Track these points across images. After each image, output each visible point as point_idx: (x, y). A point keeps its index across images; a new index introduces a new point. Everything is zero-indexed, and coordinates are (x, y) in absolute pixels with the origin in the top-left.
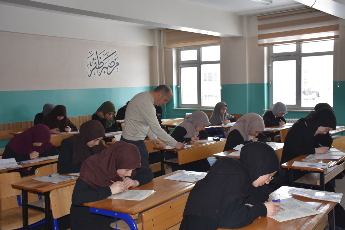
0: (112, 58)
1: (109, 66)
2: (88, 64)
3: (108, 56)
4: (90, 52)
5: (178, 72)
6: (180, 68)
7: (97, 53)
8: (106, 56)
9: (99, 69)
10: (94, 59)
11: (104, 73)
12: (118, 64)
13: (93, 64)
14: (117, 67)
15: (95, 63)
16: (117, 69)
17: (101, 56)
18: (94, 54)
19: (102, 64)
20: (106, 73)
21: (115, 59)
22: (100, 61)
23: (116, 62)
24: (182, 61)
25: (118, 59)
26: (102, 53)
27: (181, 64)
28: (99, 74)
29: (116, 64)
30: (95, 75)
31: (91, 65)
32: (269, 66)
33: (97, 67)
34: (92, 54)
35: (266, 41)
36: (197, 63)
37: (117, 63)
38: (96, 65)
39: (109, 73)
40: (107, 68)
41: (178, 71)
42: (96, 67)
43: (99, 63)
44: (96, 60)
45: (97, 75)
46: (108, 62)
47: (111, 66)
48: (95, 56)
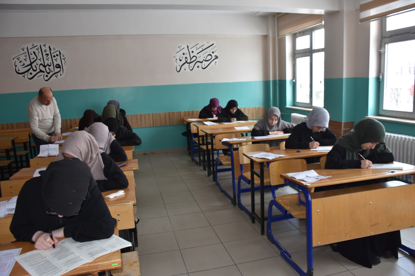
0: (208, 52)
1: (204, 60)
2: (177, 59)
3: (203, 49)
4: (179, 47)
5: (293, 64)
6: (296, 58)
7: (188, 47)
8: (200, 50)
9: (190, 64)
10: (184, 54)
11: (197, 68)
12: (217, 57)
13: (182, 59)
14: (216, 60)
15: (186, 58)
16: (216, 62)
17: (194, 49)
18: (184, 48)
19: (194, 58)
20: (200, 67)
21: (213, 52)
22: (192, 55)
23: (213, 55)
24: (298, 50)
25: (216, 51)
26: (195, 47)
27: (297, 54)
28: (191, 69)
29: (214, 58)
30: (185, 70)
31: (181, 60)
32: (380, 51)
33: (189, 61)
34: (181, 49)
35: (373, 12)
36: (309, 52)
37: (215, 56)
38: (186, 60)
39: (204, 67)
40: (202, 62)
41: (294, 62)
42: (186, 62)
43: (191, 58)
44: (187, 54)
45: (188, 70)
46: (203, 56)
47: (207, 59)
48: (186, 51)
